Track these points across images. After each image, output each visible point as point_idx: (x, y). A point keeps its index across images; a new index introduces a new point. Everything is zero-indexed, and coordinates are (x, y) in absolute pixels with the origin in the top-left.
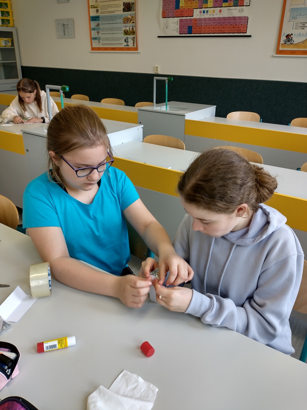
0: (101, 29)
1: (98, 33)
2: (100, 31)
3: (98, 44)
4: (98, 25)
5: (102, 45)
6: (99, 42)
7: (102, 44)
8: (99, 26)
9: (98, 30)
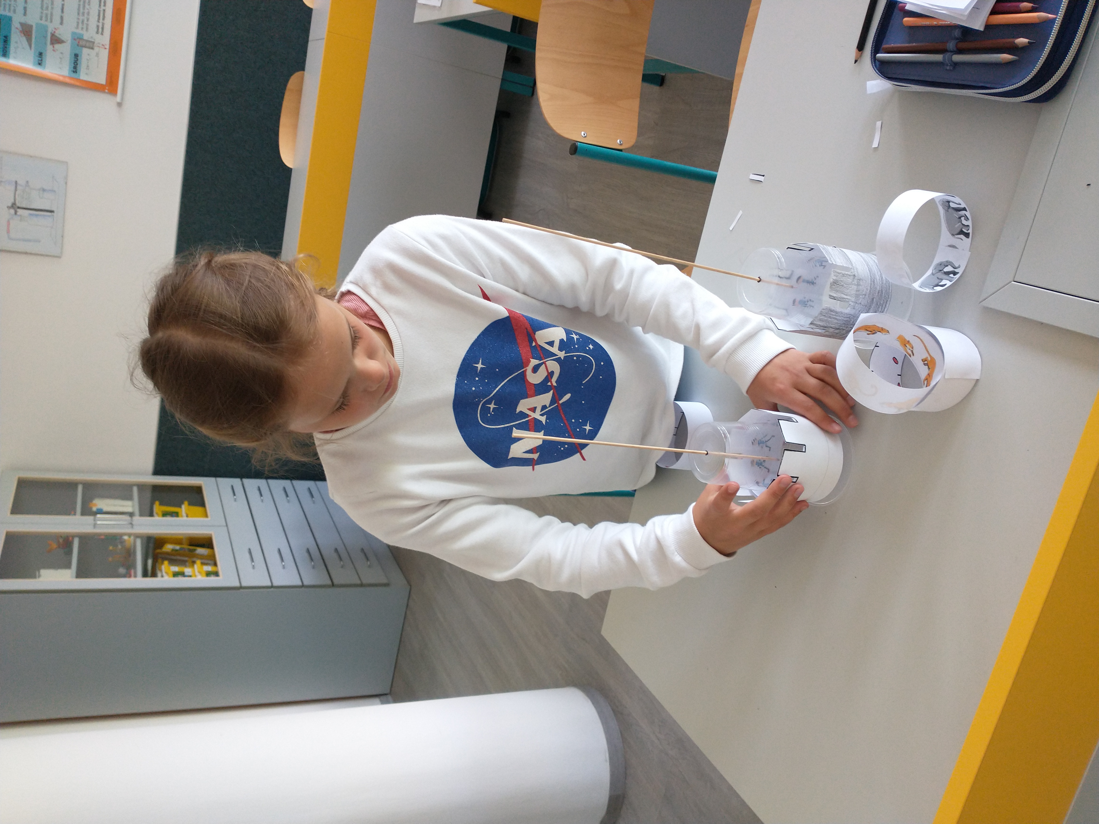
0: (43, 22)
1: (56, 40)
2: (50, 30)
3: (97, 55)
4: (27, 31)
5: (102, 34)
6: (91, 45)
7: (97, 32)
8: (31, 26)
9: (45, 37)
